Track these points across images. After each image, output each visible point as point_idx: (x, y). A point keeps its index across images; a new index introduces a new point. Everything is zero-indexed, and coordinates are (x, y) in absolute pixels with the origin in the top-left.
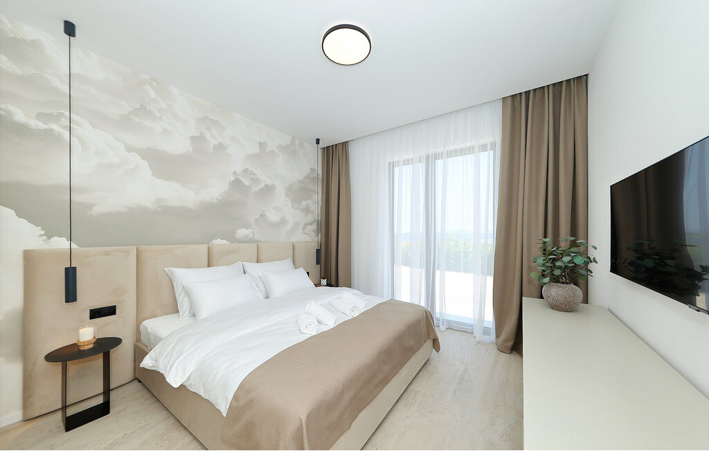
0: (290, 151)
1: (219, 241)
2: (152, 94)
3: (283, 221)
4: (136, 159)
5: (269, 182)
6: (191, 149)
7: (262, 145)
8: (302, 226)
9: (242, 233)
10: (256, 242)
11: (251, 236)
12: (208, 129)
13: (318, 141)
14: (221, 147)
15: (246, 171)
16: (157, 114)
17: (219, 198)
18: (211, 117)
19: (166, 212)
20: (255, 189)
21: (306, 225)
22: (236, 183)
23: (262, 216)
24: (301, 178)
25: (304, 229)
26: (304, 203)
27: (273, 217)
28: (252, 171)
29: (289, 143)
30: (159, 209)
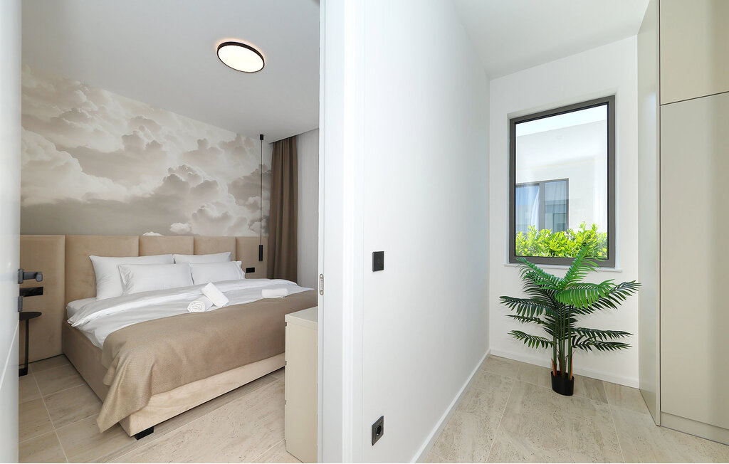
0: (235, 147)
1: (152, 234)
2: (84, 98)
3: (225, 217)
4: (67, 157)
5: (209, 178)
6: (123, 147)
7: (201, 143)
8: (248, 222)
9: (177, 227)
10: (194, 235)
11: (188, 230)
12: (142, 128)
13: (262, 137)
14: (155, 145)
15: (183, 168)
16: (89, 116)
17: (152, 193)
18: (144, 117)
19: (97, 204)
20: (193, 185)
21: (253, 222)
22: (172, 180)
23: (201, 211)
24: (248, 174)
25: (250, 225)
26: (251, 200)
27: (214, 212)
28: (189, 168)
29: (234, 140)
30: (89, 202)
